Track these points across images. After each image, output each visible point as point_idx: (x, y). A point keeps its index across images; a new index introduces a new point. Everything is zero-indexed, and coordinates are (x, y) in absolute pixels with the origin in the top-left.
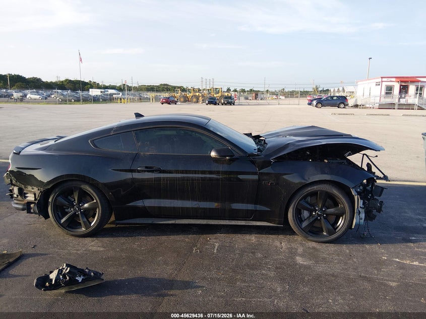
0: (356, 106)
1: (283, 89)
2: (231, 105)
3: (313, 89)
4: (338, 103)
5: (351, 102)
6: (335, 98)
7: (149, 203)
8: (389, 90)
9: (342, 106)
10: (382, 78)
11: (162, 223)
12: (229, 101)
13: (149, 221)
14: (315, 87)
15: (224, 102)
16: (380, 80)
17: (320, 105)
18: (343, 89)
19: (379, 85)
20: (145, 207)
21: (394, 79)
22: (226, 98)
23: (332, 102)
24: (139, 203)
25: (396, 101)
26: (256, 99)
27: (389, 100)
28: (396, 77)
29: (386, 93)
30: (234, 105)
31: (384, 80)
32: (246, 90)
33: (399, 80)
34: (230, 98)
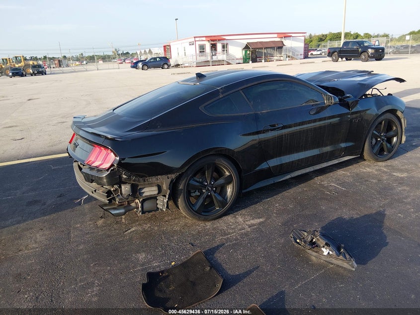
0: (177, 66)
1: (82, 54)
2: (43, 75)
3: (113, 52)
4: (162, 64)
5: (172, 62)
6: (158, 59)
7: (273, 162)
8: (202, 49)
9: (166, 66)
10: (195, 37)
11: (281, 180)
12: (39, 71)
13: (271, 181)
14: (114, 50)
15: (33, 72)
16: (193, 40)
17: (146, 67)
18: (150, 51)
19: (193, 44)
20: (269, 168)
21: (204, 39)
22: (34, 67)
23: (157, 63)
24: (264, 166)
25: (209, 59)
26: (60, 66)
27: (203, 59)
28: (206, 37)
29: (200, 52)
30: (46, 74)
31: (197, 39)
32: (38, 57)
33: (209, 39)
34: (39, 66)
